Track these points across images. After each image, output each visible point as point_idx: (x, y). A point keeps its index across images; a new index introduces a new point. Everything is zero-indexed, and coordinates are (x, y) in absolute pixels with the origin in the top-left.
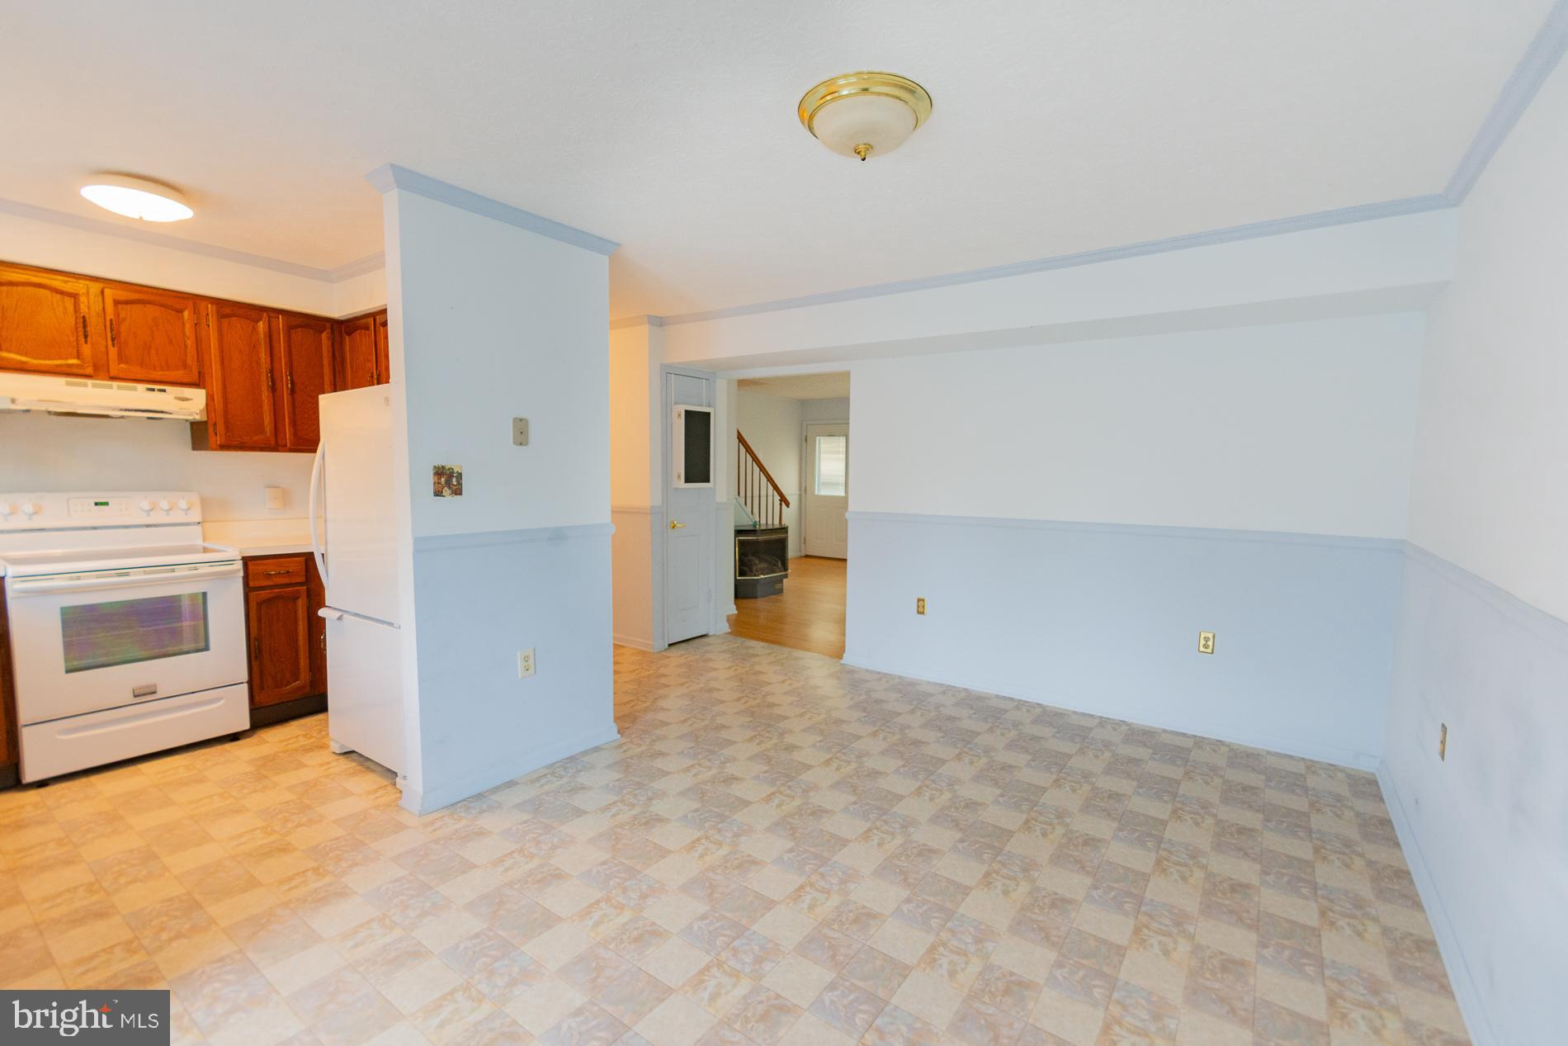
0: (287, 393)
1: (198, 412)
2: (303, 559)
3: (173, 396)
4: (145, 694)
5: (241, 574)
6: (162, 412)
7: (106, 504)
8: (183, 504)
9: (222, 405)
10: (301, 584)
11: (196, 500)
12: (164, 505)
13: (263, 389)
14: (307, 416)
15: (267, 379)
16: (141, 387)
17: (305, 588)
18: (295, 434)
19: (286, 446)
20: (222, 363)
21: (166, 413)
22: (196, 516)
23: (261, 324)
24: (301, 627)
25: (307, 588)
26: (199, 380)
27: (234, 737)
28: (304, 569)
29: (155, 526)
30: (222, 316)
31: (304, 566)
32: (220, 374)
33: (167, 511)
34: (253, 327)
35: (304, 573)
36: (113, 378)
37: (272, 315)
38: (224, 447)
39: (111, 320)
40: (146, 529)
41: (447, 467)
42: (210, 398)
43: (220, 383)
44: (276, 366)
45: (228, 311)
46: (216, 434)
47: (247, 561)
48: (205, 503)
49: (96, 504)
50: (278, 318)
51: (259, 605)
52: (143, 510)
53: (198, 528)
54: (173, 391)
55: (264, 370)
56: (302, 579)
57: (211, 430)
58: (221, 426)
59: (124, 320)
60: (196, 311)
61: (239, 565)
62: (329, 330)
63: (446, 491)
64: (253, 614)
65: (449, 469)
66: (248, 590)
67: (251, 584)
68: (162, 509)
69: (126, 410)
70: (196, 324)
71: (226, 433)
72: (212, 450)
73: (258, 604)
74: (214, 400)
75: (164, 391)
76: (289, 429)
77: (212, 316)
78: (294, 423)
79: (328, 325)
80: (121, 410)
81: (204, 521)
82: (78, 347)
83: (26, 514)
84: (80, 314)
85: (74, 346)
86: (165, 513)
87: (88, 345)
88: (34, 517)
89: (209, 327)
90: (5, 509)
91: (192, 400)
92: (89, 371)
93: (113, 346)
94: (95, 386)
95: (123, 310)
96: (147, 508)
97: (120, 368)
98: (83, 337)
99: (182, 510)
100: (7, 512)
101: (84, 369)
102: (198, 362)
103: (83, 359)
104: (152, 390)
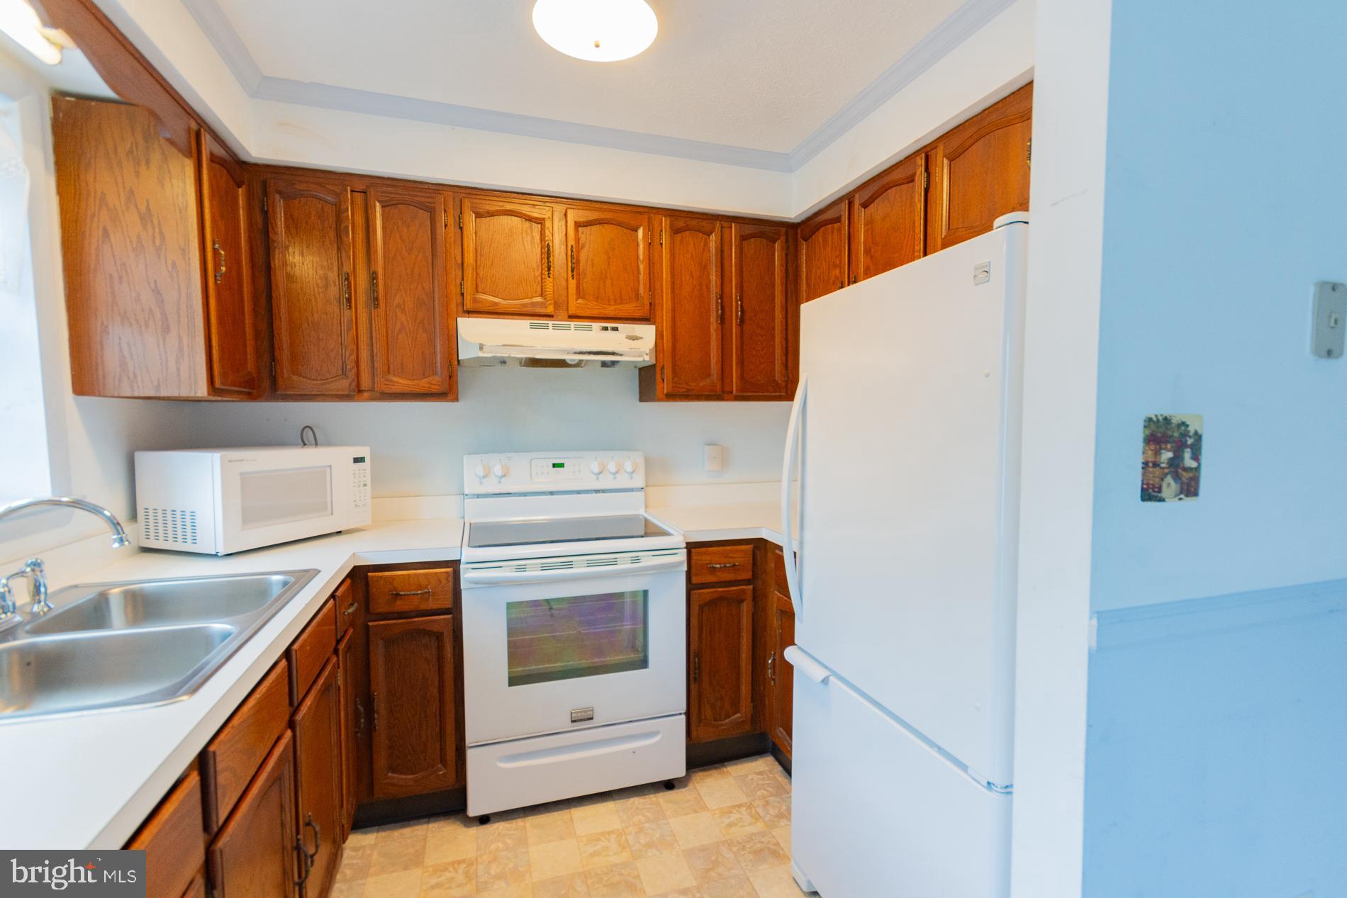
0: (736, 324)
1: (648, 352)
2: (750, 547)
3: (624, 336)
4: (582, 718)
5: (685, 568)
6: (613, 354)
7: (562, 465)
8: (628, 467)
9: (670, 345)
10: (748, 582)
11: (639, 458)
12: (612, 467)
13: (712, 320)
14: (754, 353)
15: (717, 307)
16: (597, 326)
17: (751, 587)
18: (742, 378)
19: (732, 392)
20: (673, 292)
21: (617, 354)
22: (639, 481)
23: (713, 237)
24: (745, 640)
25: (754, 588)
26: (650, 314)
27: (669, 785)
28: (751, 562)
29: (604, 491)
30: (675, 231)
31: (751, 559)
32: (670, 303)
33: (614, 474)
34: (706, 239)
35: (750, 567)
36: (572, 317)
37: (726, 224)
38: (671, 396)
39: (572, 246)
40: (594, 495)
41: (1174, 421)
42: (659, 336)
43: (670, 315)
44: (727, 290)
45: (681, 223)
46: (663, 380)
47: (691, 547)
48: (650, 465)
49: (554, 465)
50: (731, 227)
51: (701, 608)
52: (593, 473)
53: (641, 494)
54: (625, 328)
55: (713, 296)
56: (748, 575)
57: (658, 377)
58: (668, 372)
59: (583, 246)
60: (650, 228)
61: (682, 556)
62: (783, 238)
63: (1170, 486)
64: (694, 622)
65: (1179, 426)
66: (691, 587)
67: (694, 580)
68: (610, 472)
69: (581, 353)
70: (650, 244)
71: (673, 379)
72: (659, 400)
73: (700, 605)
74: (663, 339)
75: (616, 329)
76: (737, 370)
77: (666, 231)
78: (741, 363)
79: (783, 230)
80: (575, 353)
81: (647, 486)
82: (542, 282)
83: (496, 476)
84: (545, 242)
85: (538, 282)
86: (612, 476)
87: (551, 280)
88: (503, 479)
89: (662, 247)
90: (480, 471)
91: (642, 338)
92: (550, 310)
93: (573, 278)
94: (555, 327)
95: (582, 233)
96: (596, 471)
97: (577, 305)
98: (546, 269)
99: (628, 473)
100: (482, 475)
101: (546, 308)
102: (650, 291)
103: (546, 295)
104: (606, 329)
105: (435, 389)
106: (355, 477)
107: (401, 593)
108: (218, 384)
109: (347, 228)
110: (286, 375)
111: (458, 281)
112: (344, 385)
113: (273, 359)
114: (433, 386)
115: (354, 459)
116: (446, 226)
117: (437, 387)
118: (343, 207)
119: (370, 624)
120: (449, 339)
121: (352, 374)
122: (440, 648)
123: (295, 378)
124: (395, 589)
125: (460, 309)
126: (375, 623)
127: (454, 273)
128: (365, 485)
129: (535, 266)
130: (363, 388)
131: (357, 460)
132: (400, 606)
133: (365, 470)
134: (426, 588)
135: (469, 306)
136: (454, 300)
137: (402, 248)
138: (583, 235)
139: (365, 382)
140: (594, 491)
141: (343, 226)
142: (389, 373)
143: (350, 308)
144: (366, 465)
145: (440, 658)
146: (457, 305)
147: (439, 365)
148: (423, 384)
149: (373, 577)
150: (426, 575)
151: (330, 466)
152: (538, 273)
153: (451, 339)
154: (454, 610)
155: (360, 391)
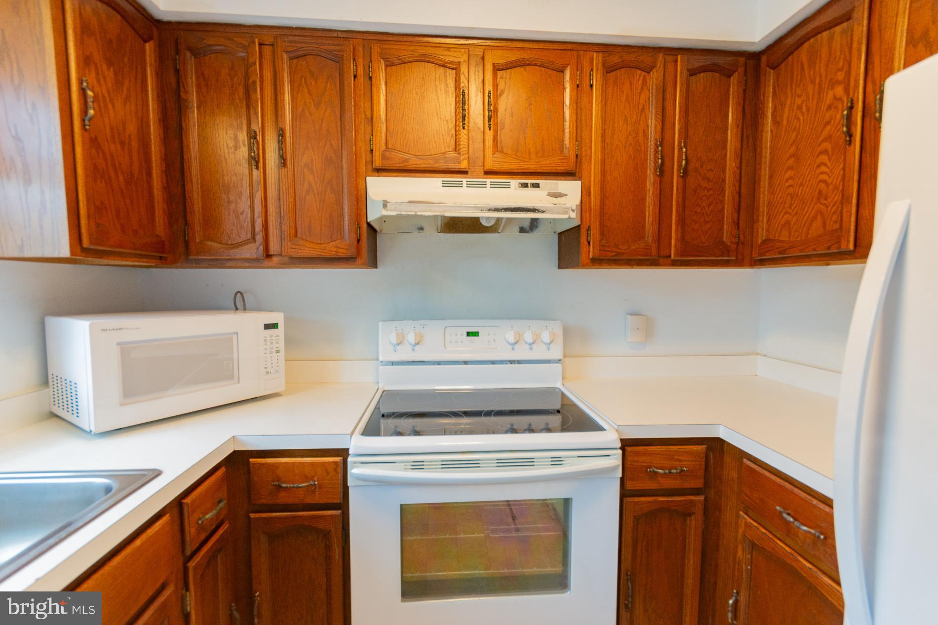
0: (678, 176)
1: (574, 208)
2: (702, 448)
3: (546, 193)
5: (619, 474)
6: (534, 210)
7: (476, 334)
8: (546, 337)
9: (598, 201)
10: (696, 492)
11: (557, 328)
12: (528, 337)
13: (648, 172)
14: (699, 210)
15: (655, 157)
16: (514, 182)
17: (702, 498)
18: (682, 239)
19: (670, 256)
20: (603, 140)
21: (538, 211)
22: (556, 352)
23: (654, 74)
24: (691, 562)
25: (705, 499)
26: (576, 167)
28: (703, 467)
29: (519, 362)
30: (609, 69)
31: (703, 463)
32: (600, 155)
33: (530, 344)
34: (644, 76)
35: (701, 473)
36: (488, 173)
37: (670, 58)
38: (598, 262)
39: (489, 92)
40: (509, 365)
42: (586, 192)
43: (599, 167)
44: (668, 135)
45: (615, 59)
46: (589, 243)
47: (627, 444)
48: (567, 333)
49: (468, 334)
50: (676, 61)
51: (637, 519)
52: (508, 343)
53: (558, 366)
54: (547, 184)
55: (651, 145)
56: (698, 483)
57: (583, 239)
58: (595, 232)
59: (502, 92)
60: (579, 67)
61: (615, 460)
62: (741, 70)
64: (628, 537)
66: (624, 494)
67: (629, 486)
68: (526, 343)
69: (497, 210)
70: (578, 85)
71: (600, 241)
72: (584, 266)
73: (635, 517)
74: (589, 194)
75: (536, 186)
76: (677, 230)
77: (597, 70)
78: (682, 221)
79: (742, 60)
80: (490, 210)
81: (565, 357)
82: (456, 135)
83: (410, 344)
84: (460, 90)
85: (452, 135)
86: (528, 347)
87: (465, 131)
88: (417, 347)
89: (592, 90)
90: (393, 339)
91: (566, 195)
92: (464, 165)
93: (490, 129)
94: (469, 185)
95: (502, 78)
96: (512, 340)
97: (494, 159)
98: (461, 120)
99: (545, 344)
100: (395, 342)
101: (459, 163)
102: (576, 140)
103: (459, 149)
104: (525, 185)
105: (342, 253)
106: (266, 344)
107: (284, 485)
108: (86, 243)
109: (254, 83)
110: (198, 240)
111: (368, 138)
112: (253, 250)
113: (186, 223)
114: (340, 250)
115: (265, 325)
116: (355, 77)
117: (344, 251)
118: (251, 60)
119: (252, 515)
120: (358, 200)
121: (259, 238)
122: (328, 548)
123: (209, 243)
124: (279, 479)
125: (370, 167)
126: (257, 515)
127: (363, 129)
128: (278, 352)
129: (448, 118)
130: (271, 252)
131: (268, 327)
132: (283, 498)
133: (278, 336)
134: (312, 479)
135: (378, 163)
136: (364, 158)
137: (310, 102)
138: (501, 80)
139: (274, 248)
140: (509, 361)
141: (251, 81)
142: (296, 236)
143: (257, 168)
144: (280, 331)
145: (328, 558)
146: (366, 163)
147: (346, 228)
148: (330, 249)
149: (255, 464)
150: (313, 464)
151: (237, 333)
152: (452, 125)
153: (360, 200)
154: (343, 506)
155: (268, 256)
